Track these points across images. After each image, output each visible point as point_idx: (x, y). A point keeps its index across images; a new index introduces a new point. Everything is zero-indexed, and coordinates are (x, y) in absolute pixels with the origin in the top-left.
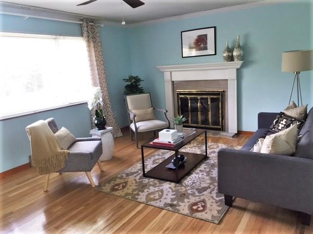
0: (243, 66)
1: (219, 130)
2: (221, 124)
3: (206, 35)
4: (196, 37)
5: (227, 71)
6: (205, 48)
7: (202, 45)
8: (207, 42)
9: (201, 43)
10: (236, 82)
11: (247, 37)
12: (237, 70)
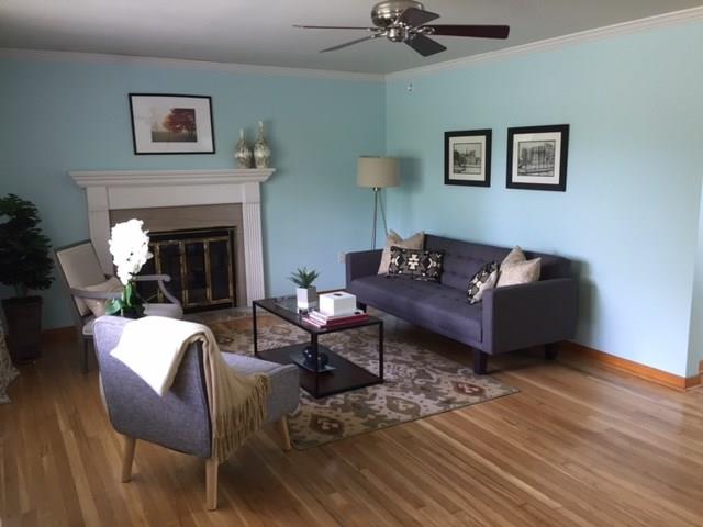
0: (271, 178)
1: (228, 306)
2: (231, 294)
3: (192, 112)
4: (170, 112)
5: (243, 186)
6: (193, 138)
7: (184, 131)
8: (194, 125)
9: (182, 124)
10: (258, 207)
11: (268, 124)
12: (261, 184)
